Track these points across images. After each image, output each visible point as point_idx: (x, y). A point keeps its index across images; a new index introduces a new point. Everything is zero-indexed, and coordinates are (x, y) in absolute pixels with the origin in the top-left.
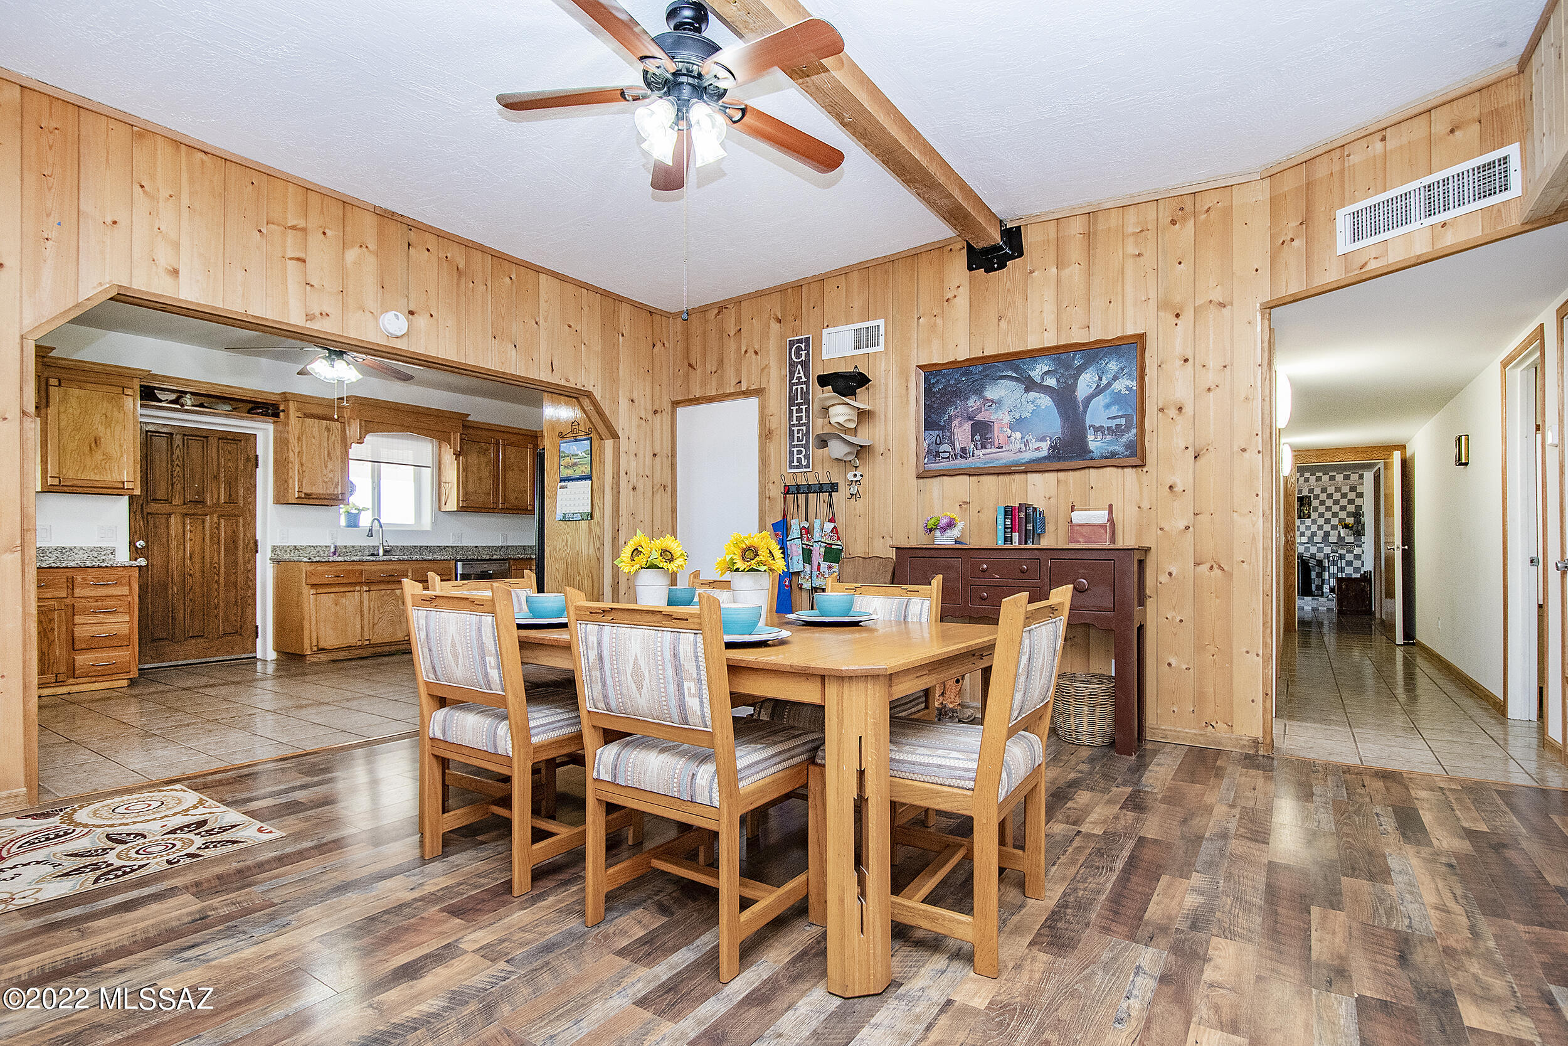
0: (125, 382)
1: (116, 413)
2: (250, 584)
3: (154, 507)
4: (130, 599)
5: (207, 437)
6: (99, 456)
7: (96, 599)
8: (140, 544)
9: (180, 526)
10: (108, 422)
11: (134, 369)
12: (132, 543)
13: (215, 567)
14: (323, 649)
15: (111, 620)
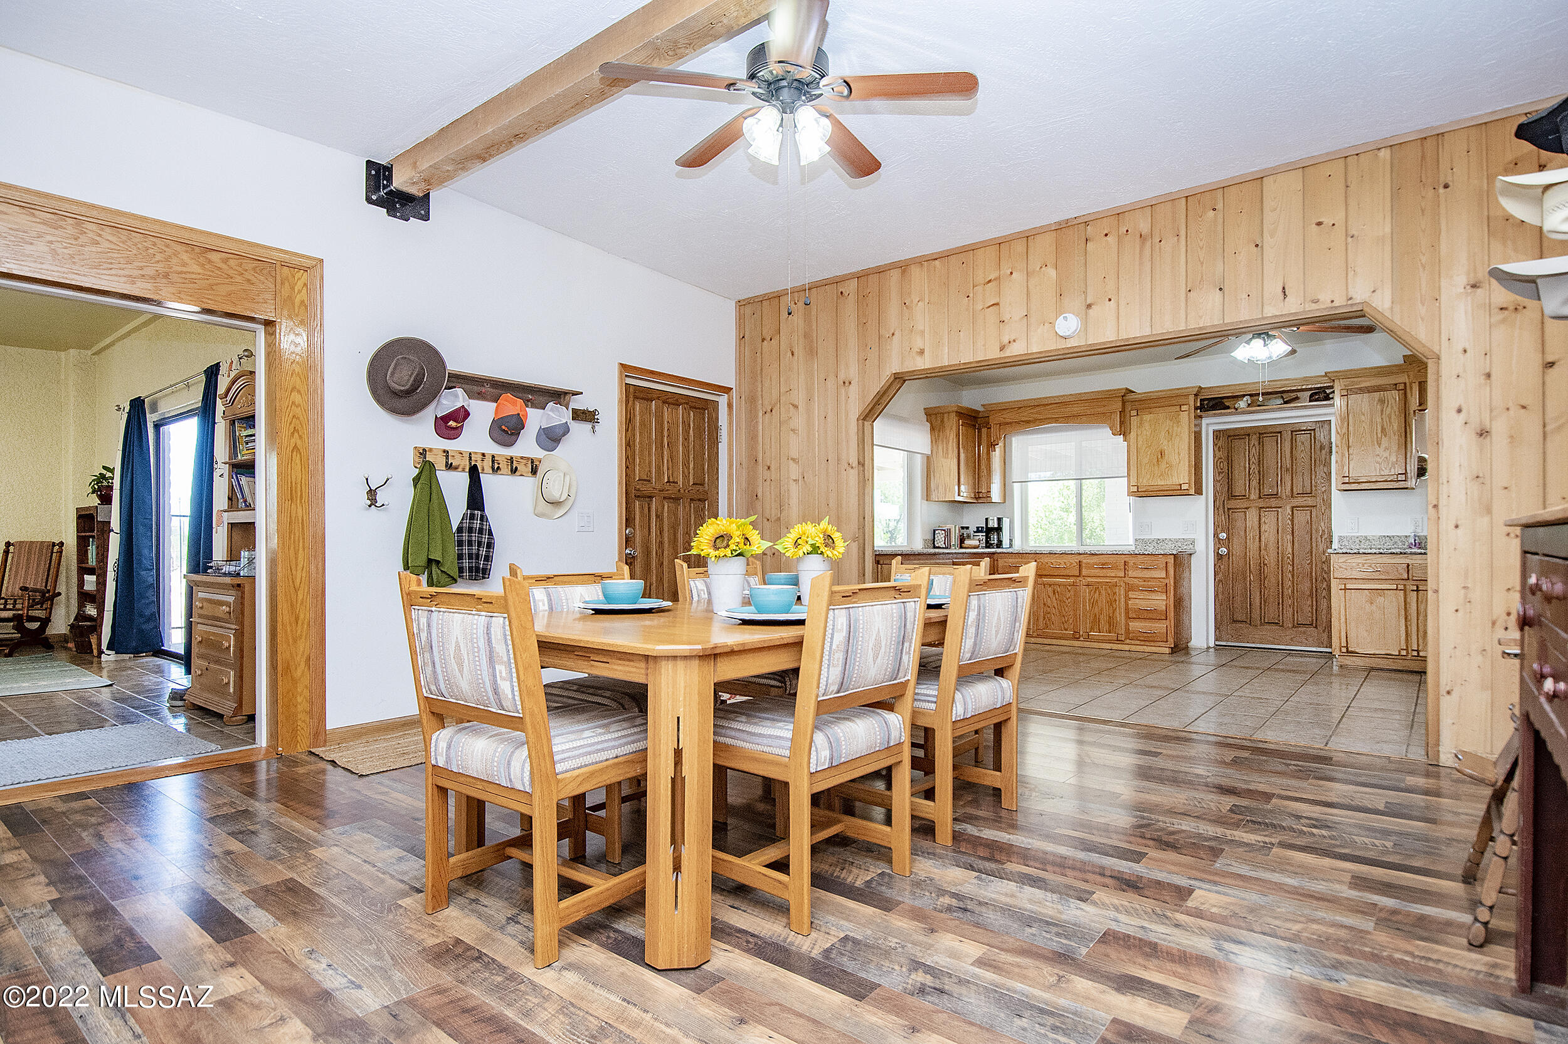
0: (1181, 401)
1: (1175, 428)
2: (1325, 576)
3: (1233, 504)
4: (1167, 581)
5: (1280, 432)
6: (1163, 466)
7: (1145, 580)
8: (1223, 535)
9: (1256, 519)
10: (1170, 435)
11: (1186, 388)
12: (1216, 535)
13: (1288, 558)
14: (1352, 652)
15: (1153, 597)
